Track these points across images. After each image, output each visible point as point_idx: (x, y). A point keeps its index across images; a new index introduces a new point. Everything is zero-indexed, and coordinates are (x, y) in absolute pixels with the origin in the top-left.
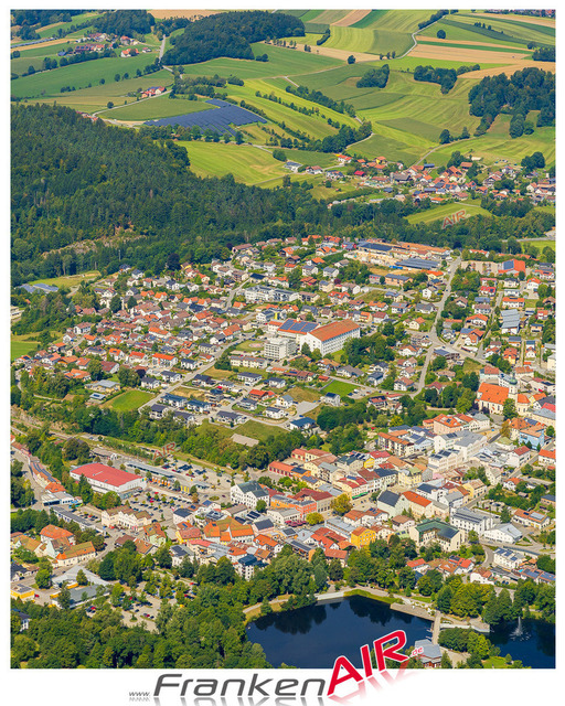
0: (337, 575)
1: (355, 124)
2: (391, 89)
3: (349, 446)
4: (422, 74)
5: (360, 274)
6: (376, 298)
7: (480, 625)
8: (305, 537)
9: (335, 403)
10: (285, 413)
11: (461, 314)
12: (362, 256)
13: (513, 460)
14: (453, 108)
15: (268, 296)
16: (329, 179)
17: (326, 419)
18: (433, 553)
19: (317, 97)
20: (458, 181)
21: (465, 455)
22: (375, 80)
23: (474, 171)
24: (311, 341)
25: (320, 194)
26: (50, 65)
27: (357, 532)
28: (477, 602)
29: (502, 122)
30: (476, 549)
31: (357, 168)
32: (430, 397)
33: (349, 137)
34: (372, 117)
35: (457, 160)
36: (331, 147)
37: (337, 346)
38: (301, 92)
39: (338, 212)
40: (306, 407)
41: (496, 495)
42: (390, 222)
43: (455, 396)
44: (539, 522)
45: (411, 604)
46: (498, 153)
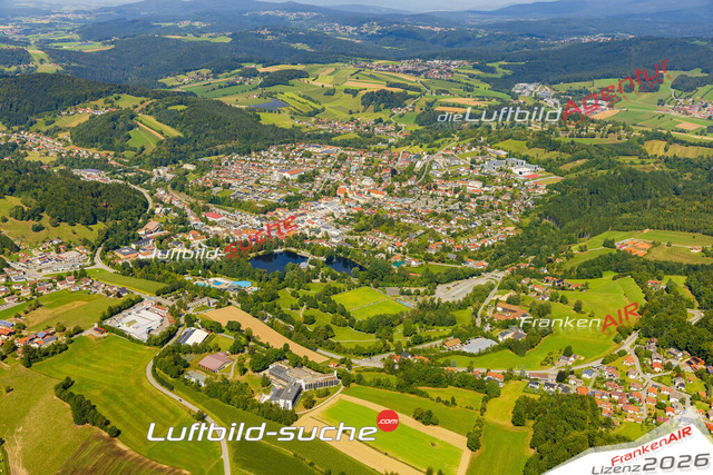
0: (282, 244)
1: (320, 108)
2: (336, 96)
3: (294, 207)
4: (346, 91)
5: (309, 155)
6: (312, 162)
7: (323, 258)
9: (292, 194)
10: (275, 197)
11: (339, 167)
12: (311, 149)
13: (344, 211)
14: (355, 103)
15: (278, 162)
16: (308, 125)
17: (288, 199)
18: (313, 238)
19: (309, 99)
20: (351, 127)
21: (330, 209)
22: (330, 93)
23: (358, 123)
24: (288, 175)
25: (304, 130)
26: (220, 87)
28: (323, 252)
29: (372, 107)
30: (327, 237)
31: (318, 122)
32: (323, 192)
33: (317, 112)
34: (326, 105)
35: (353, 120)
36: (310, 115)
37: (295, 177)
38: (304, 97)
39: (309, 136)
40: (282, 195)
41: (336, 221)
42: (326, 139)
43: (330, 192)
44: (348, 229)
45: (303, 253)
46: (367, 118)
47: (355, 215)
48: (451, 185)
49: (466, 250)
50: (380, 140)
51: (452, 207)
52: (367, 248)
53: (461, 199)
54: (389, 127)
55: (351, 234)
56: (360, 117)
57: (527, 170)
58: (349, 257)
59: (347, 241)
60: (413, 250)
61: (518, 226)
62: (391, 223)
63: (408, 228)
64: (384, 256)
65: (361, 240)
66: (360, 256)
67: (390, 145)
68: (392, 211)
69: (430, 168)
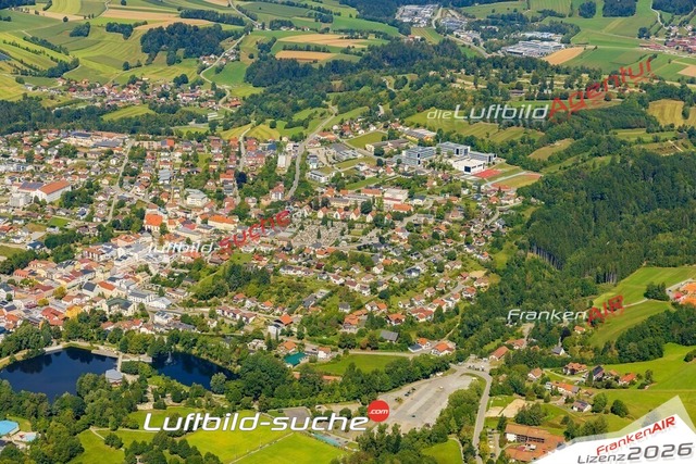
0: (58, 335)
1: (68, 59)
2: (91, 37)
3: (64, 257)
4: (111, 28)
5: (72, 152)
6: (82, 166)
7: (146, 358)
8: (37, 314)
9: (56, 231)
10: (24, 240)
11: (135, 174)
12: (72, 141)
13: (166, 260)
14: (131, 48)
15: (13, 168)
16: (52, 94)
17: (50, 242)
18: (117, 318)
19: (44, 43)
20: (134, 94)
21: (137, 258)
22: (82, 32)
23: (144, 87)
24: (40, 194)
25: (47, 104)
27: (69, 309)
28: (144, 345)
29: (162, 56)
30: (144, 314)
31: (70, 87)
32: (115, 225)
33: (65, 68)
34: (80, 55)
35: (133, 81)
36: (53, 74)
37: (57, 197)
38: (33, 40)
39: (58, 114)
40: (37, 235)
41: (155, 281)
42: (91, 119)
43: (130, 223)
44: (182, 295)
45: (104, 349)
46: (160, 75)
47: (189, 266)
48: (352, 198)
49: (411, 322)
50: (192, 116)
51: (365, 240)
52: (225, 331)
53: (377, 223)
54: (203, 92)
55: (190, 304)
56: (147, 75)
57: (477, 164)
58: (194, 351)
59: (185, 319)
60: (316, 329)
61: (490, 268)
62: (263, 278)
63: (297, 287)
64: (262, 344)
65: (213, 316)
66: (218, 349)
67: (213, 125)
68: (259, 255)
69: (304, 168)
